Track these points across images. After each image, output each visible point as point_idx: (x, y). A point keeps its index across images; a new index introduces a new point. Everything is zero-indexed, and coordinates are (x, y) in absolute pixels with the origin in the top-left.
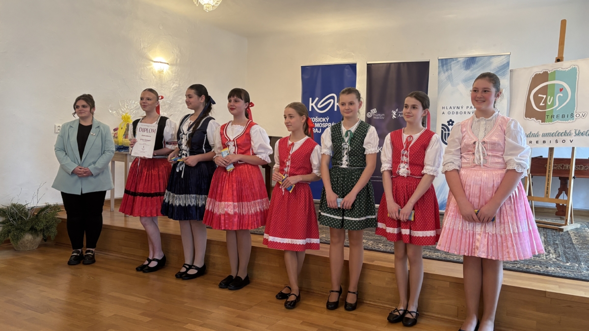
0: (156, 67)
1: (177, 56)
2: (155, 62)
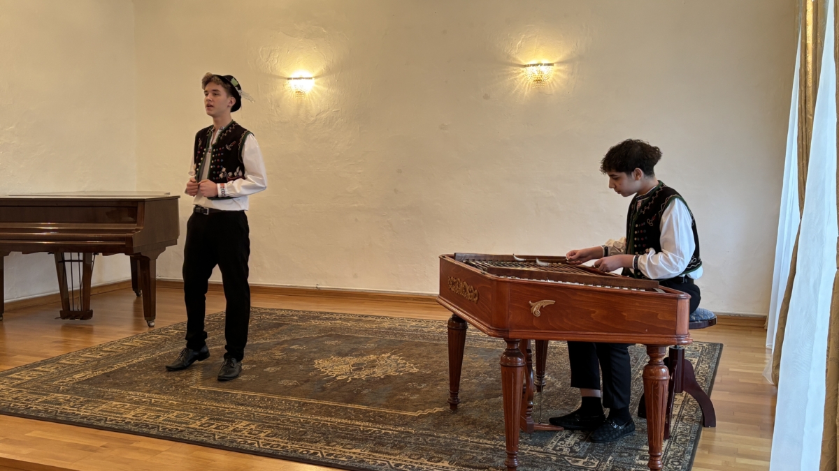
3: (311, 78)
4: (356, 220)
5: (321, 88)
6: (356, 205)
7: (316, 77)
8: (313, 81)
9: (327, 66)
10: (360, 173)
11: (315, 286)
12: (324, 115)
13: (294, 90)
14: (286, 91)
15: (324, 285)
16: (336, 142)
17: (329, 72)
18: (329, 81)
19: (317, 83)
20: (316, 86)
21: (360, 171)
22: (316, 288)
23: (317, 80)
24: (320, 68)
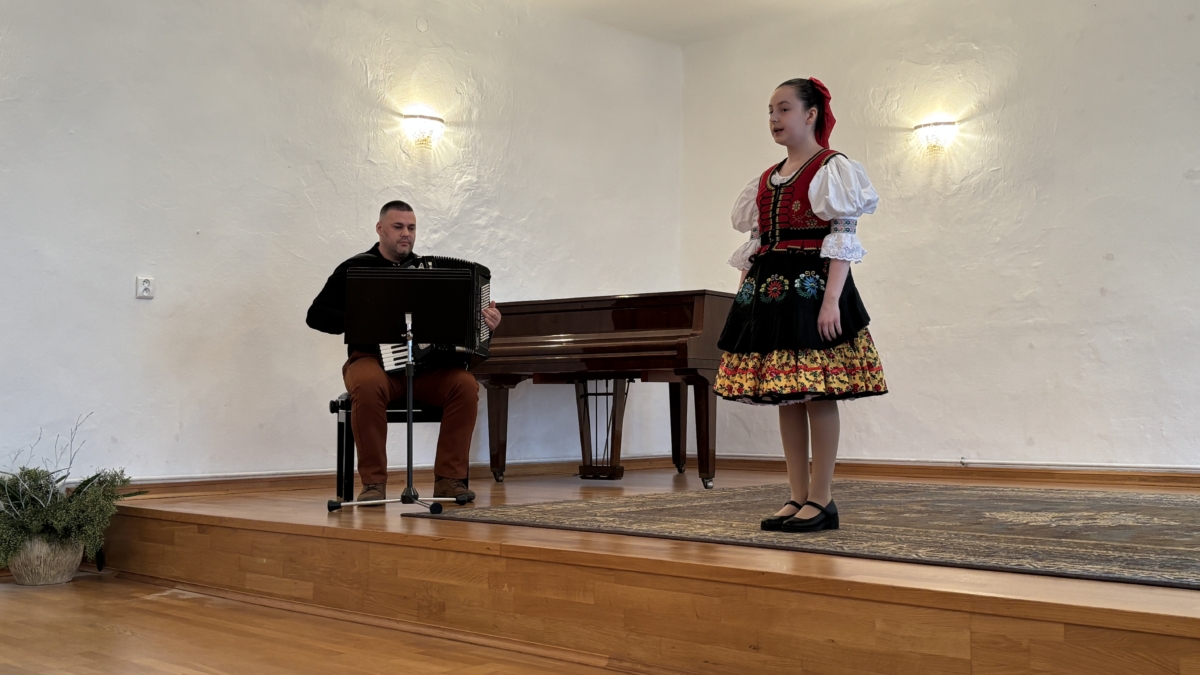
0: (408, 131)
1: (471, 100)
2: (406, 117)
3: (953, 123)
4: (1031, 346)
5: (968, 136)
6: (1030, 321)
7: (961, 122)
8: (957, 127)
9: (979, 102)
10: (1036, 267)
11: (959, 461)
12: (975, 179)
13: (925, 145)
14: (911, 149)
15: (974, 458)
16: (995, 220)
17: (984, 109)
18: (983, 124)
19: (963, 131)
20: (961, 134)
21: (1036, 264)
22: (961, 463)
23: (963, 126)
24: (968, 106)
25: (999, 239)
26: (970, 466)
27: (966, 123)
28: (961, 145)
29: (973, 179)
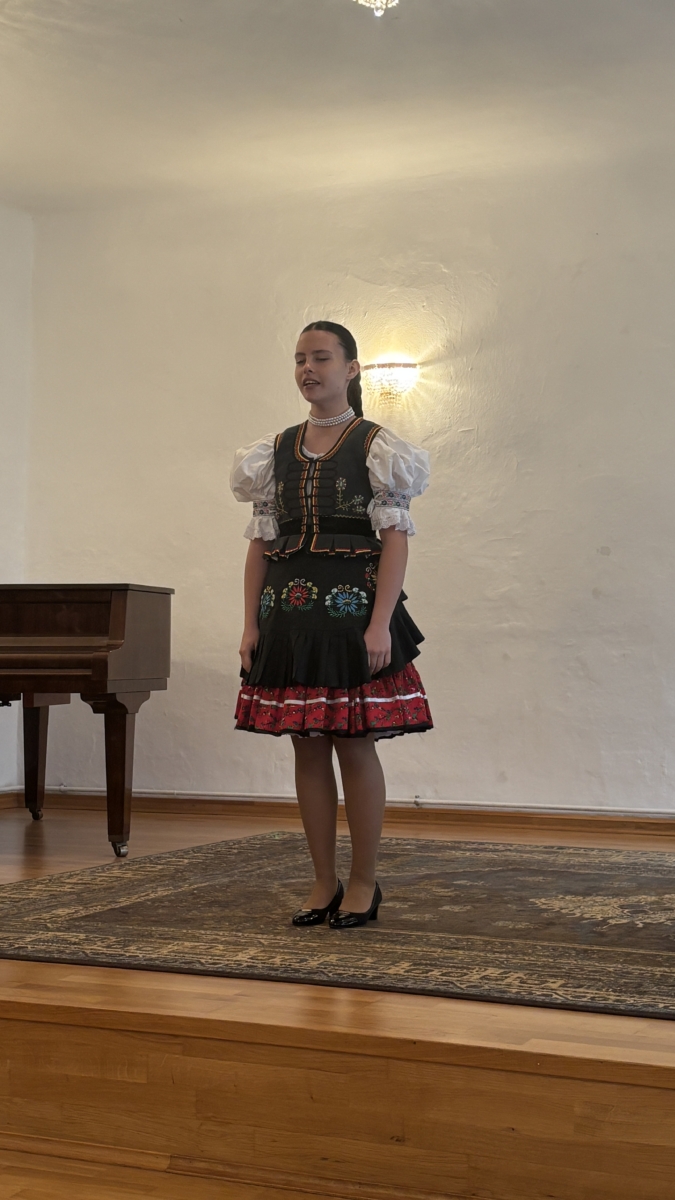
3: (414, 366)
4: (506, 657)
5: (433, 384)
6: (505, 625)
7: (423, 364)
8: (418, 370)
9: (449, 341)
10: (514, 558)
11: (413, 800)
12: (439, 441)
13: (379, 391)
15: (430, 798)
16: (465, 494)
17: (452, 351)
18: (452, 370)
19: (424, 376)
20: (423, 381)
21: (514, 554)
22: (416, 803)
23: (426, 370)
24: (434, 345)
25: (469, 519)
26: (423, 806)
27: (430, 367)
28: (422, 393)
29: (436, 441)
